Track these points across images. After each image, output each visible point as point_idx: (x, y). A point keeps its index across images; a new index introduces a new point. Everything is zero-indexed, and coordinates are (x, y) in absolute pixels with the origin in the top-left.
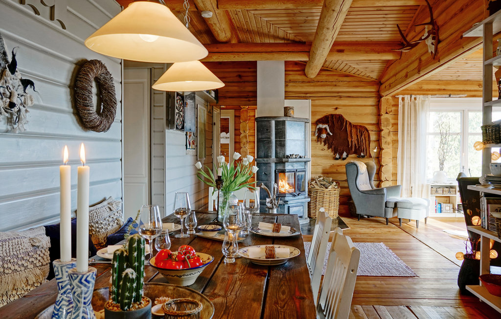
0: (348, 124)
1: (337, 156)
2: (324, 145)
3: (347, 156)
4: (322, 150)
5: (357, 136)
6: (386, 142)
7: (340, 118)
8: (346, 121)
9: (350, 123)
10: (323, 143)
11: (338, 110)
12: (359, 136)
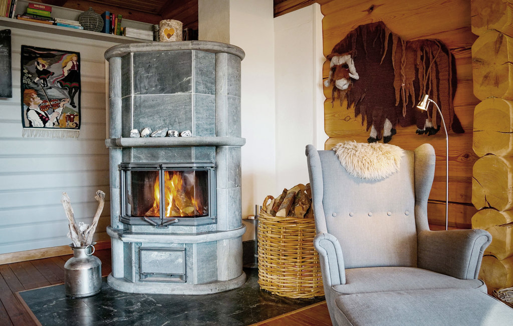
0: (395, 42)
1: (373, 133)
2: (349, 106)
3: (393, 131)
4: (345, 120)
5: (417, 71)
6: (486, 77)
7: (378, 29)
8: (391, 35)
9: (399, 39)
10: (345, 103)
11: (376, 11)
12: (420, 71)
